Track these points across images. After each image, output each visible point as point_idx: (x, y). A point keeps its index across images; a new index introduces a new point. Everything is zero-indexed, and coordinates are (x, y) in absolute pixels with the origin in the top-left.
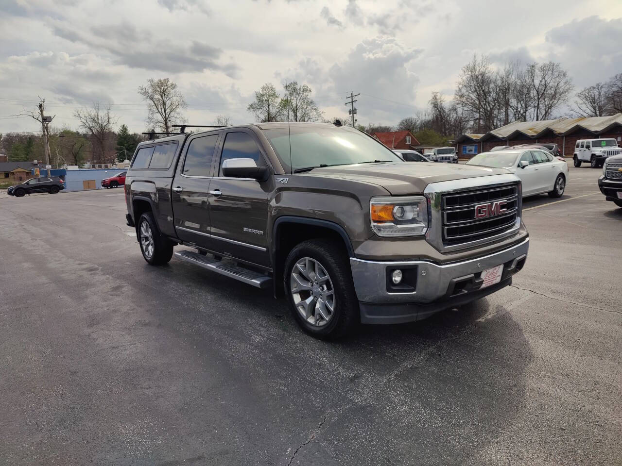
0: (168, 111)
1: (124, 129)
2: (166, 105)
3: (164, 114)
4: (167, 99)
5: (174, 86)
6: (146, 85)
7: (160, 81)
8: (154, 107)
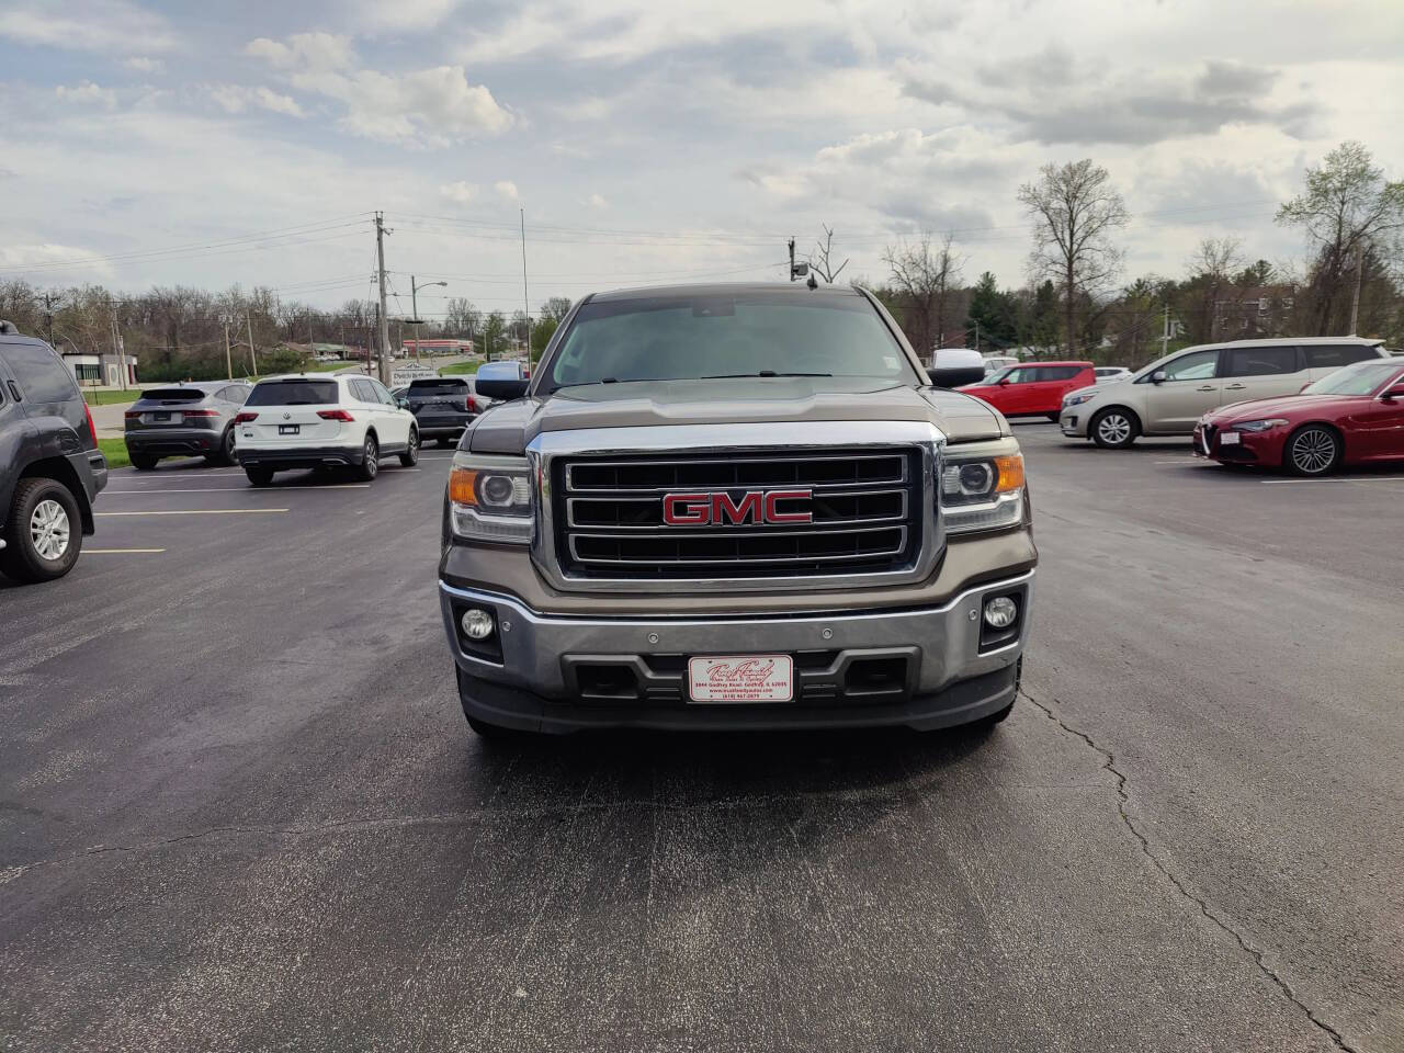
0: (1079, 235)
1: (988, 280)
2: (1077, 221)
3: (1068, 244)
4: (1082, 207)
5: (1100, 175)
6: (1037, 180)
7: (1070, 168)
8: (1050, 228)
